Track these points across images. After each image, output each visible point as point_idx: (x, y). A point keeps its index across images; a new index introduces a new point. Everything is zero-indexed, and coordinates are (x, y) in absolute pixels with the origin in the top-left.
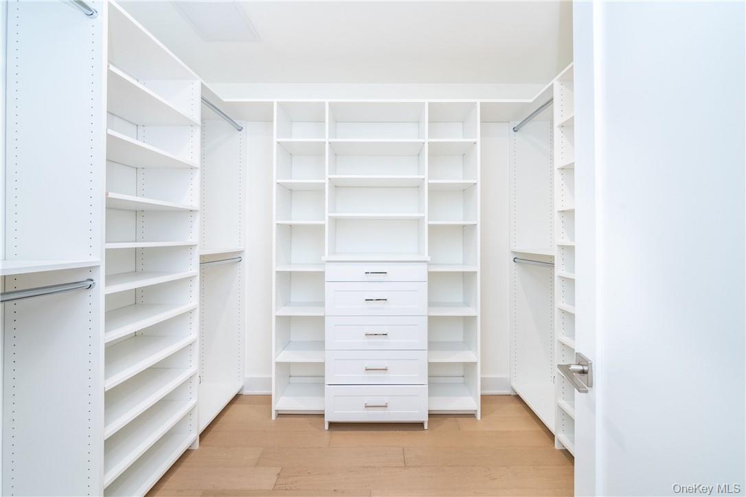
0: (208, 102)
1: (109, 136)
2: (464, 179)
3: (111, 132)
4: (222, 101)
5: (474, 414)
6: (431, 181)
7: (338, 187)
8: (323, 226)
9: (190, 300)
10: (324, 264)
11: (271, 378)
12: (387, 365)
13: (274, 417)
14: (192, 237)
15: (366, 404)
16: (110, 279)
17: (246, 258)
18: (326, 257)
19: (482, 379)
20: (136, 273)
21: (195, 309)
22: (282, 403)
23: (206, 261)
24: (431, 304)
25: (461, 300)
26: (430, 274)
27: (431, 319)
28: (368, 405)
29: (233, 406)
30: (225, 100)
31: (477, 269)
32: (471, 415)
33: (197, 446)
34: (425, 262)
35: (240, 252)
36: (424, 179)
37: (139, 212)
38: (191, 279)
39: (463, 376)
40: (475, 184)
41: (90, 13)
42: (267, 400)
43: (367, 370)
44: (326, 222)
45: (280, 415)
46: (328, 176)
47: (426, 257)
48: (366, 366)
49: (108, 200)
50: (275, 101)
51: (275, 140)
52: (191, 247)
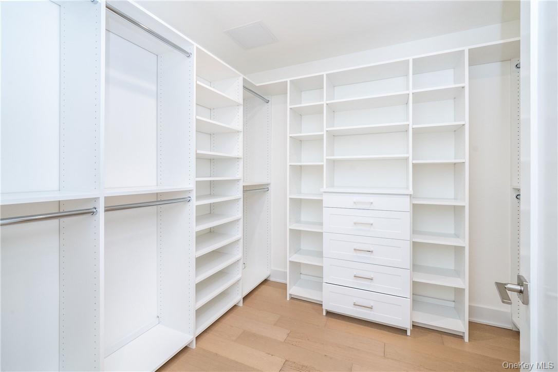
0: (247, 88)
1: (197, 119)
2: (455, 121)
3: (198, 117)
4: (255, 86)
5: (462, 336)
6: (414, 126)
7: (334, 136)
8: (322, 166)
9: (237, 213)
10: (322, 194)
11: (286, 272)
12: (372, 276)
13: (288, 299)
14: (238, 175)
15: (354, 303)
16: (198, 198)
17: (271, 188)
18: (325, 189)
19: (470, 307)
20: (211, 195)
21: (240, 219)
22: (294, 290)
23: (246, 189)
24: (414, 232)
25: (452, 232)
26: (415, 206)
27: (415, 244)
28: (356, 303)
29: (263, 286)
30: (257, 85)
31: (466, 203)
32: (459, 337)
33: (241, 304)
34: (407, 195)
35: (268, 184)
36: (408, 125)
37: (212, 161)
38: (238, 200)
39: (454, 301)
40: (464, 125)
41: (189, 55)
42: (284, 286)
43: (355, 277)
44: (324, 163)
45: (292, 298)
46: (325, 129)
47: (410, 191)
48: (355, 273)
49: (197, 154)
50: (288, 80)
51: (289, 107)
52: (238, 180)
